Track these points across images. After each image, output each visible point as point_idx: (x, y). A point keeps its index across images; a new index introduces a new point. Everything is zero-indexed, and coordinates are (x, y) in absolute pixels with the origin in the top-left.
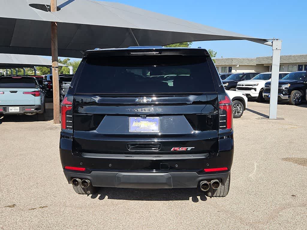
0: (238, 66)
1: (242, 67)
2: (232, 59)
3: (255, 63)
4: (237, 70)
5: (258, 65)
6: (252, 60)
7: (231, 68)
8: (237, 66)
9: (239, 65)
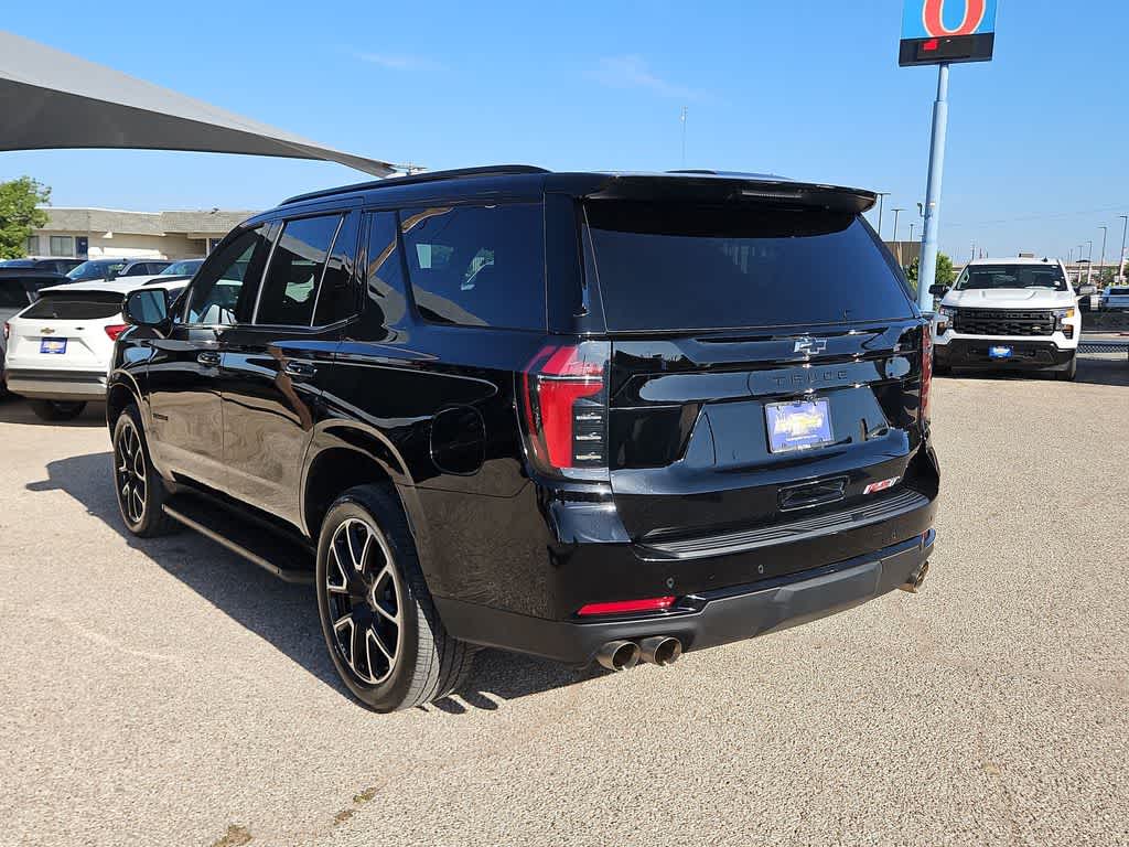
0: (109, 235)
1: (122, 239)
2: (87, 212)
3: (160, 230)
4: (105, 249)
5: (171, 238)
6: (149, 219)
7: (85, 240)
8: (105, 237)
9: (113, 234)
